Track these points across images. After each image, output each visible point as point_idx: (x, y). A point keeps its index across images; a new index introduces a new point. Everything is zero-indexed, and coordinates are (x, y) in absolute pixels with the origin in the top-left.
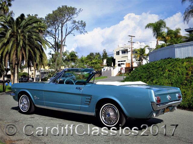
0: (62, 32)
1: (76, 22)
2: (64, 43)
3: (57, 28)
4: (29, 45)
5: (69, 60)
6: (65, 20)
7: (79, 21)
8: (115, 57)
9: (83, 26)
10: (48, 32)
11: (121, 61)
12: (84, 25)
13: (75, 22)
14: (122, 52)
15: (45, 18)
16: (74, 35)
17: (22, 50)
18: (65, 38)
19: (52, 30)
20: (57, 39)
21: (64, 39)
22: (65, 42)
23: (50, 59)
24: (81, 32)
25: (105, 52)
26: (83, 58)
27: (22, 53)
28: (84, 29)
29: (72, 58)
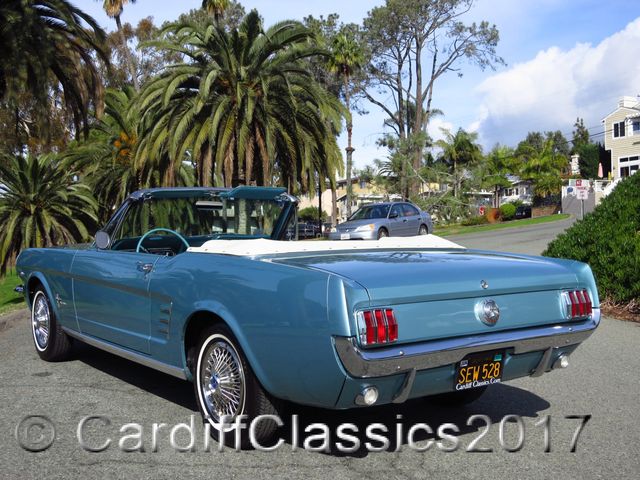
0: (418, 66)
1: (462, 27)
2: (429, 105)
3: (403, 54)
4: (277, 116)
5: (452, 160)
6: (428, 26)
7: (474, 24)
8: (611, 143)
9: (488, 41)
10: (374, 71)
11: (632, 159)
12: (491, 37)
13: (461, 30)
14: (634, 124)
15: (364, 23)
16: (461, 75)
17: (255, 134)
18: (431, 83)
19: (385, 63)
20: (404, 94)
21: (427, 90)
22: (430, 100)
23: (388, 160)
24: (483, 63)
25: (581, 128)
26: (499, 152)
27: (255, 144)
28: (493, 52)
29: (461, 153)
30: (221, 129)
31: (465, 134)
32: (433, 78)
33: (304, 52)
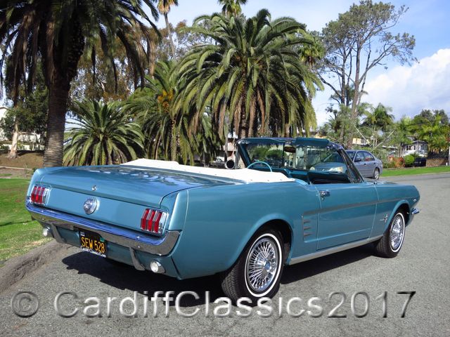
0: (358, 61)
1: (391, 36)
2: (363, 87)
4: (273, 84)
5: (372, 124)
6: (366, 35)
7: (399, 34)
9: (408, 46)
10: (328, 62)
12: (410, 44)
13: (389, 38)
15: (323, 31)
16: (386, 68)
17: (257, 95)
18: (365, 74)
19: (336, 58)
20: (346, 78)
21: (362, 77)
22: (364, 83)
24: (403, 61)
26: (405, 120)
27: (257, 102)
28: (411, 53)
29: (379, 120)
30: (234, 90)
31: (383, 107)
32: (367, 69)
33: (294, 41)
